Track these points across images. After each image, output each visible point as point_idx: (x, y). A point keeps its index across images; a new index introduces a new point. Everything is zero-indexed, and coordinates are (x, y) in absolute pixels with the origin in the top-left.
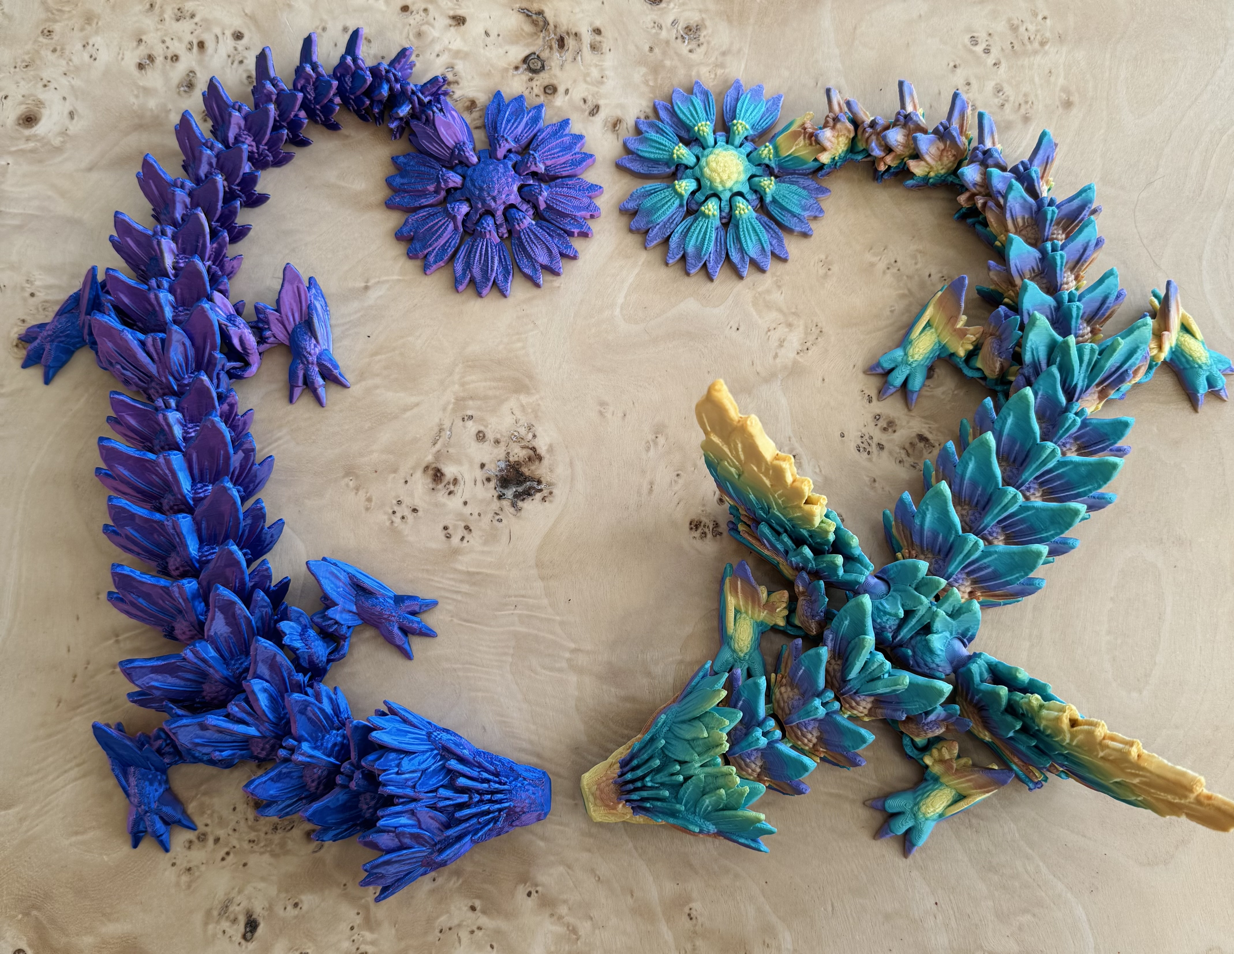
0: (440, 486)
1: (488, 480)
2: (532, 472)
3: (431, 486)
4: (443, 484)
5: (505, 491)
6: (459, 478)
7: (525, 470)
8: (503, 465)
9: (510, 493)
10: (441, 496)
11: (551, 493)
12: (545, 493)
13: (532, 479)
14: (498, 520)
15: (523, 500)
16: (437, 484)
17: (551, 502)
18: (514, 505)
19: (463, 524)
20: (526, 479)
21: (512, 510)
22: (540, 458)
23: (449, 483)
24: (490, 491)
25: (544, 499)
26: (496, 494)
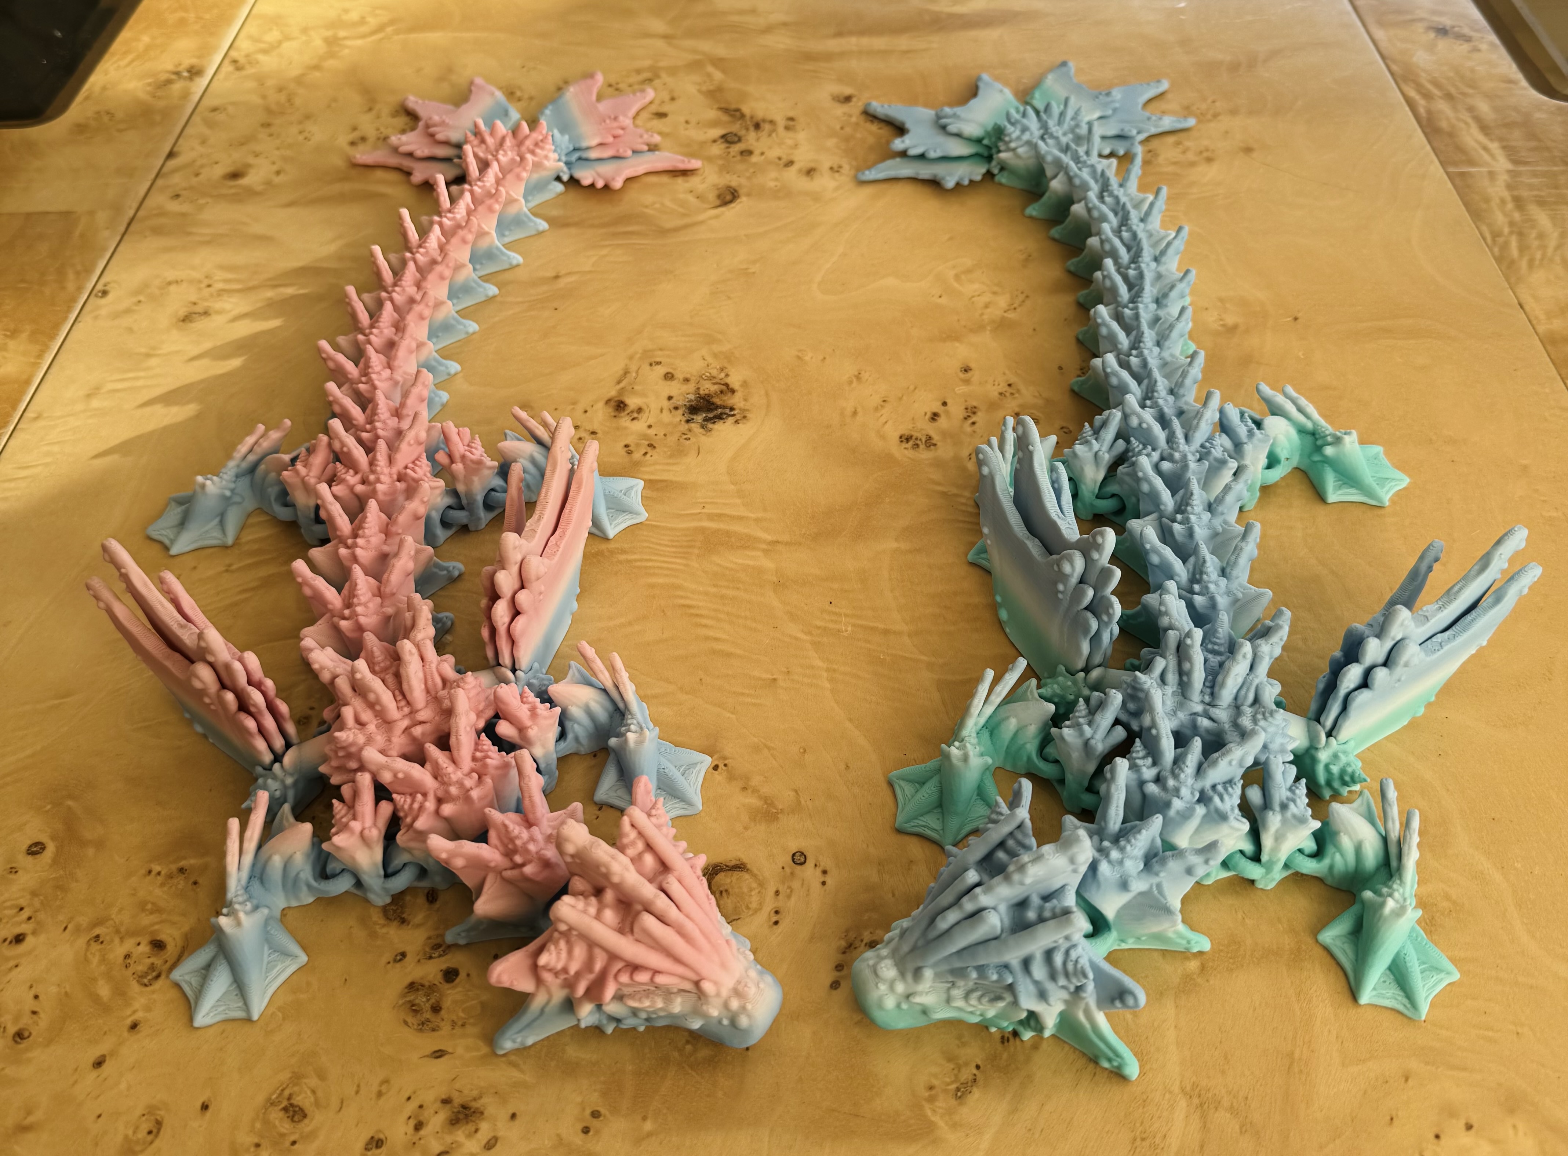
0: (623, 414)
1: (676, 408)
2: (724, 401)
3: (613, 414)
4: (627, 412)
5: (695, 417)
6: (644, 407)
7: (717, 401)
8: (692, 397)
9: (699, 418)
10: (624, 421)
11: (745, 417)
12: (738, 417)
13: (725, 407)
14: (686, 439)
15: (714, 423)
16: (620, 412)
17: (744, 423)
18: (703, 427)
19: (647, 443)
20: (717, 407)
21: (702, 430)
22: (733, 391)
23: (632, 412)
24: (678, 416)
25: (737, 422)
26: (684, 419)
